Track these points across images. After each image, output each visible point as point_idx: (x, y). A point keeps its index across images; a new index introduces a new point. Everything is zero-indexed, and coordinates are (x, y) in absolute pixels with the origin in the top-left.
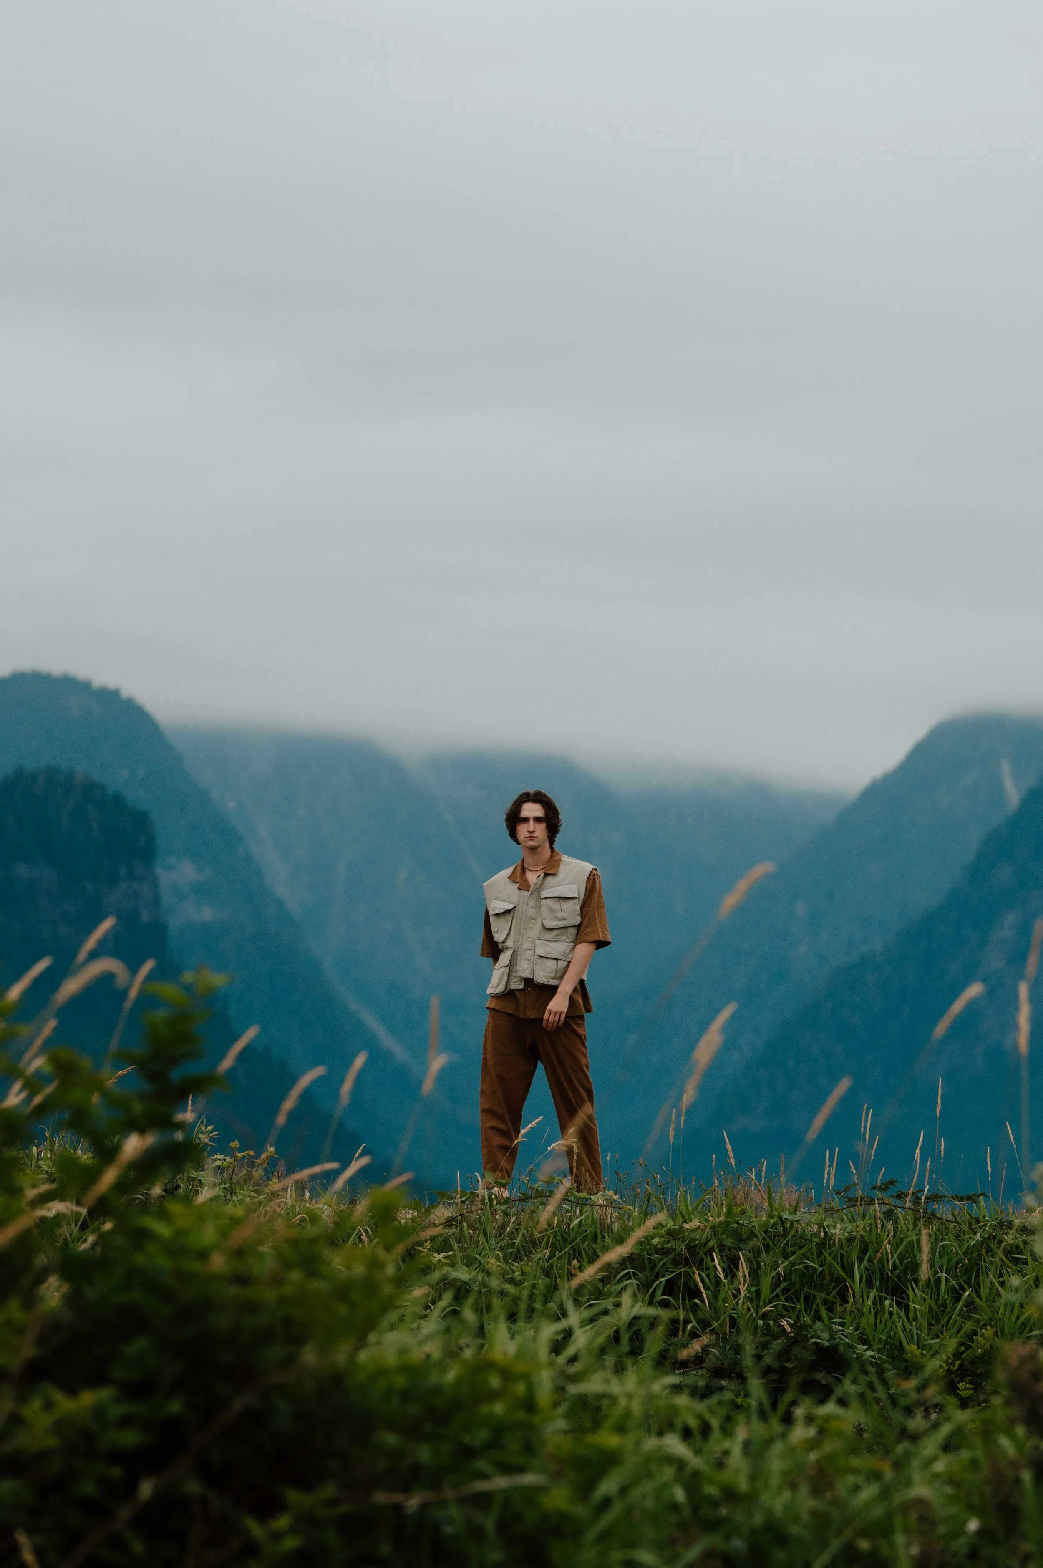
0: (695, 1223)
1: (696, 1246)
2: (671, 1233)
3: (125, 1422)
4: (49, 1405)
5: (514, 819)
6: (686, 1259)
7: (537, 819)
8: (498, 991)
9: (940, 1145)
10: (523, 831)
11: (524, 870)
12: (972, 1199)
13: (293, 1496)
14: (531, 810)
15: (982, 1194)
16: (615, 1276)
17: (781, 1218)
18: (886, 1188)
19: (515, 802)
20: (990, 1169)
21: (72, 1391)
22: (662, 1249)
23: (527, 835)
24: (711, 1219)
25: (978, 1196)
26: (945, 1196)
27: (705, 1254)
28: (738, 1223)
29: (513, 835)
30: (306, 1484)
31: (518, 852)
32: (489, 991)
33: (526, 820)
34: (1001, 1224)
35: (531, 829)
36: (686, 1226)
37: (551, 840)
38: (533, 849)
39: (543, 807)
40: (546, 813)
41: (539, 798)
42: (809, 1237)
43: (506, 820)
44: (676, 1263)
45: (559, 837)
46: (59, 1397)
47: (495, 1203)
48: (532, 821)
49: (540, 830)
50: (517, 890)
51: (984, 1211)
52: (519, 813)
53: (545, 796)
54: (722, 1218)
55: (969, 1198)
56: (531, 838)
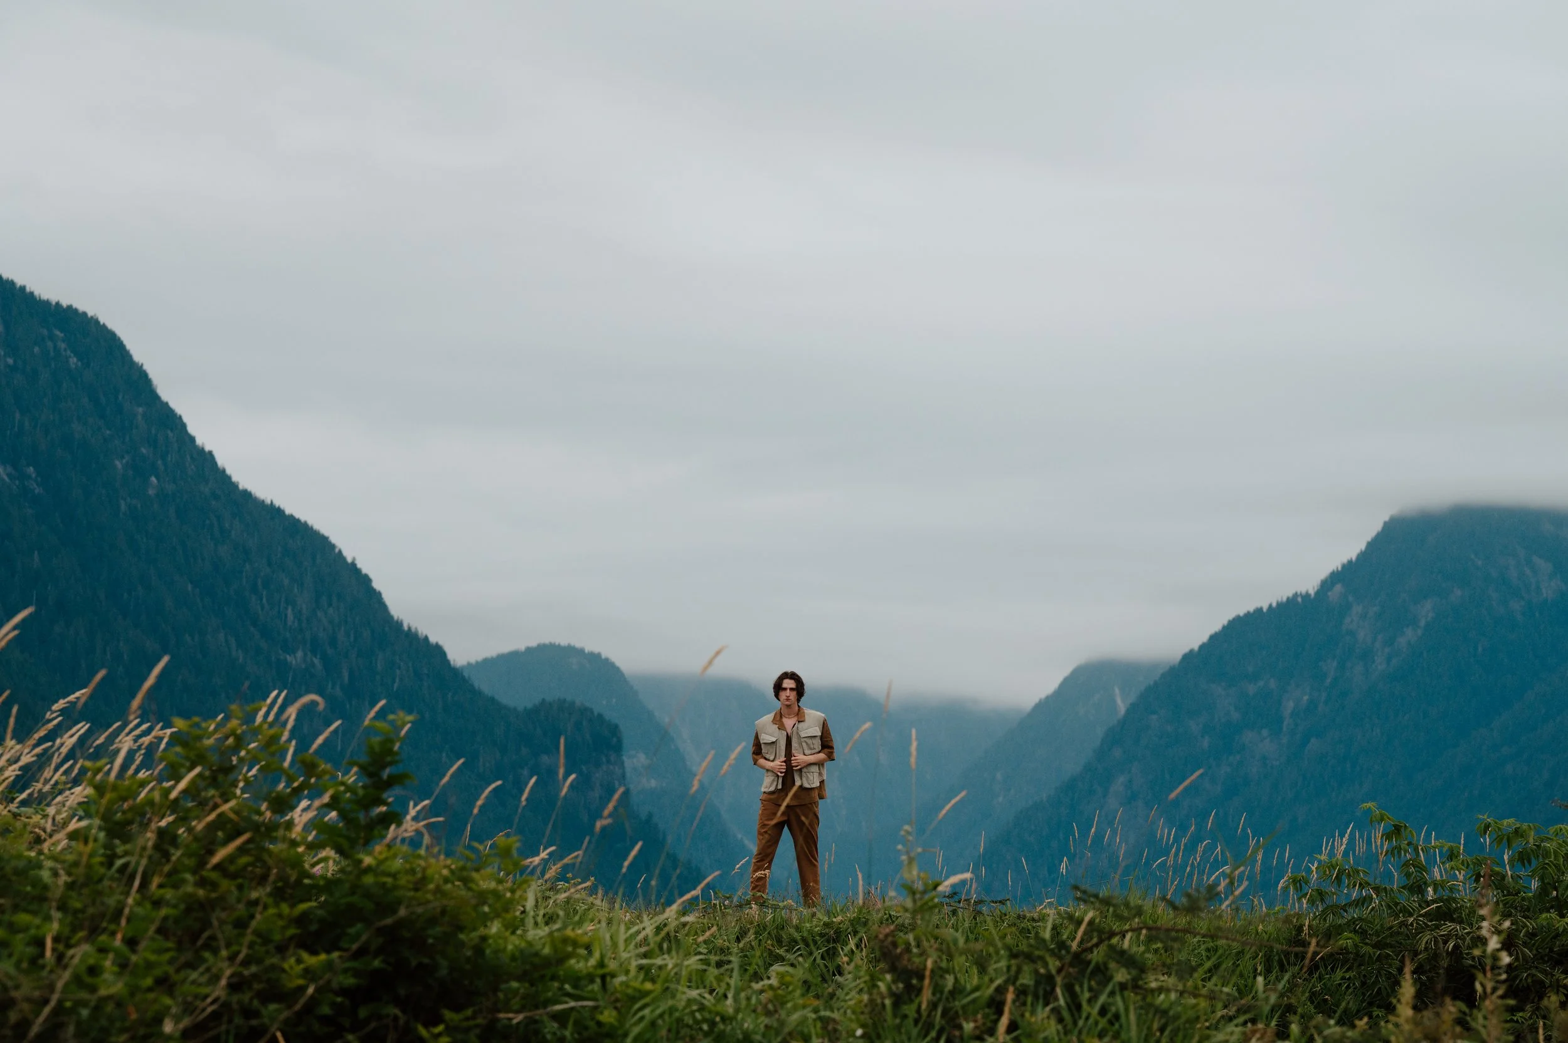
0: (840, 918)
1: (840, 932)
2: (826, 925)
3: (346, 971)
4: (299, 961)
5: (778, 688)
6: (834, 940)
7: (791, 689)
8: (770, 790)
9: (982, 871)
10: (783, 695)
11: (781, 717)
12: (1002, 902)
13: (448, 1015)
14: (788, 683)
15: (1008, 900)
16: (792, 950)
17: (890, 915)
18: (952, 897)
19: (779, 678)
20: (1010, 883)
21: (314, 952)
22: (821, 934)
23: (785, 698)
24: (849, 915)
25: (1006, 901)
26: (986, 901)
27: (846, 936)
28: (865, 918)
29: (777, 696)
30: (457, 1009)
31: (778, 705)
32: (763, 790)
33: (785, 689)
34: (1019, 917)
35: (788, 695)
36: (834, 920)
37: (798, 701)
38: (788, 706)
39: (796, 682)
40: (797, 686)
41: (793, 676)
42: (906, 926)
43: (774, 688)
44: (828, 941)
45: (803, 699)
46: (305, 956)
47: (723, 908)
48: (788, 690)
49: (793, 695)
50: (777, 729)
51: (1010, 909)
52: (782, 685)
53: (797, 676)
54: (855, 915)
55: (1000, 902)
56: (788, 700)
